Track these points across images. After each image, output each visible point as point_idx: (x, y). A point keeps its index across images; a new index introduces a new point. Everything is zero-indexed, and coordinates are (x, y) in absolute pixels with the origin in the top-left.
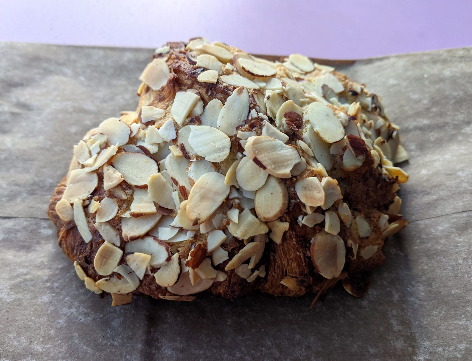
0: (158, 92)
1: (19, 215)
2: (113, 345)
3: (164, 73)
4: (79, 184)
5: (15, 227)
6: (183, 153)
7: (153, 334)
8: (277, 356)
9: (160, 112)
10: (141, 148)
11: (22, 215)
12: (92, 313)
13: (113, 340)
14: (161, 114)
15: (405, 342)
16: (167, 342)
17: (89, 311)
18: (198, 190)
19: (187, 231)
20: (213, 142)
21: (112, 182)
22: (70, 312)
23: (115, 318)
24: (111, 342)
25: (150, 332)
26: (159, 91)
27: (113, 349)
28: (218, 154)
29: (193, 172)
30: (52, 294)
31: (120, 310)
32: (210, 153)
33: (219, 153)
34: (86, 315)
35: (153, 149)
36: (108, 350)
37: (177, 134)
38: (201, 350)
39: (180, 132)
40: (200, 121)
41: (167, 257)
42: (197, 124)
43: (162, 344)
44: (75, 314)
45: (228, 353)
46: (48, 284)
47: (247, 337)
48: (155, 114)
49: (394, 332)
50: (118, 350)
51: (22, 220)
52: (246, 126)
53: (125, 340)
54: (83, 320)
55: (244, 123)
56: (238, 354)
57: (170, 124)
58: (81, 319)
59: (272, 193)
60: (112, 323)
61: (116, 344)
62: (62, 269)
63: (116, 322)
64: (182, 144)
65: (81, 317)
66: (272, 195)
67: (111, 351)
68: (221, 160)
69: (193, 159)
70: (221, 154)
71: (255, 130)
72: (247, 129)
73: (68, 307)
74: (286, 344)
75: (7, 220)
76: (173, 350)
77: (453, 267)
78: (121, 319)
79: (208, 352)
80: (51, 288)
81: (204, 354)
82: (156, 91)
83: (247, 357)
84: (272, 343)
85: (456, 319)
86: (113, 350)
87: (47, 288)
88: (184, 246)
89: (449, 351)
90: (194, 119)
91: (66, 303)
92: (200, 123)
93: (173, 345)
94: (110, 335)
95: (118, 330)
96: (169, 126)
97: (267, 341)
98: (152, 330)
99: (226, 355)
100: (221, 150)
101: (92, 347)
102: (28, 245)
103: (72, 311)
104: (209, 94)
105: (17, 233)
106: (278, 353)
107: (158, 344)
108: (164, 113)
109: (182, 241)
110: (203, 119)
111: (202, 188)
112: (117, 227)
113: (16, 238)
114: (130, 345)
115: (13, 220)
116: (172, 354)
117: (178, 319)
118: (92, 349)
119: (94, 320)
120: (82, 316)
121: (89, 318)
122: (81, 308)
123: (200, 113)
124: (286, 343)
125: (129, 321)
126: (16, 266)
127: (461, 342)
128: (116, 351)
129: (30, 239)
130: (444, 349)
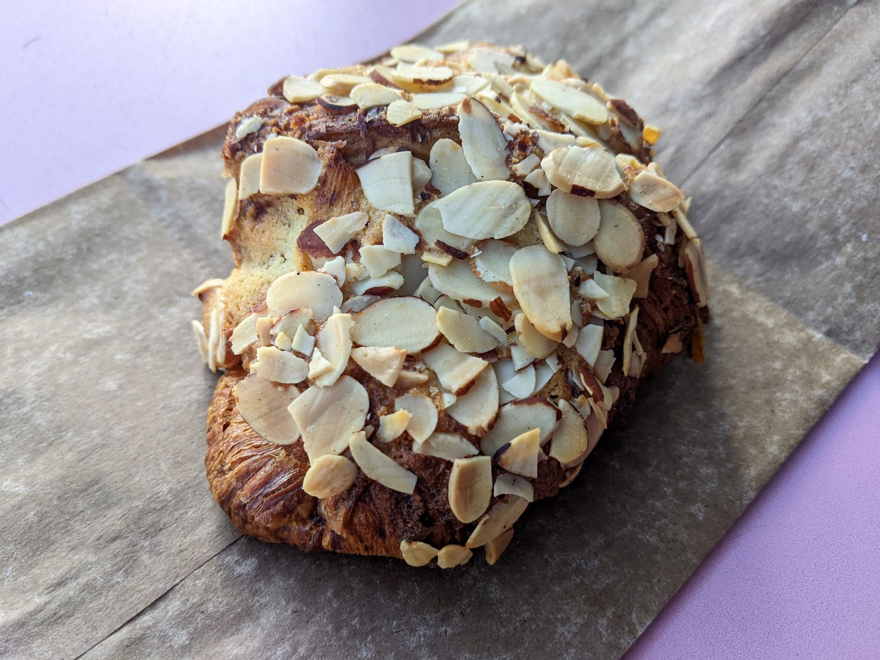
0: (316, 193)
1: (174, 580)
2: (525, 621)
3: (304, 155)
4: (327, 413)
5: (189, 604)
6: (450, 254)
7: (552, 560)
8: (706, 455)
9: (356, 218)
10: (372, 292)
11: (177, 576)
12: (450, 609)
13: (517, 615)
14: (360, 219)
15: (791, 331)
16: (578, 554)
17: (442, 611)
18: (528, 288)
19: (545, 359)
20: (492, 205)
21: (390, 368)
22: (420, 637)
23: (485, 588)
24: (518, 619)
25: (547, 560)
26: (316, 189)
27: (531, 626)
28: (513, 217)
29: (489, 272)
30: (366, 639)
31: (480, 572)
32: (498, 225)
33: (515, 214)
34: (446, 619)
35: (395, 281)
36: (527, 632)
37: (416, 232)
38: (626, 525)
39: (417, 225)
40: (436, 190)
41: (555, 414)
42: (436, 197)
43: (576, 562)
44: (431, 633)
45: (656, 499)
46: (345, 632)
47: (655, 462)
48: (350, 227)
49: (773, 329)
50: (538, 620)
51: (189, 582)
52: (516, 152)
53: (532, 600)
54: (449, 631)
55: (508, 152)
56: (669, 491)
57: (393, 224)
58: (446, 631)
59: (616, 226)
60: (490, 597)
61: (527, 615)
62: (336, 594)
63: (493, 590)
64: (438, 241)
65: (444, 628)
66: (617, 228)
67: (531, 631)
68: (522, 223)
69: (474, 253)
70: (518, 213)
71: (531, 152)
72: (520, 157)
73: (410, 633)
74: (698, 433)
75: (162, 605)
76: (597, 557)
77: (762, 212)
78: (495, 580)
79: (636, 520)
80: (354, 634)
81: (635, 526)
82: (310, 193)
83: (680, 484)
84: (684, 445)
85: (816, 266)
86: (533, 627)
87: (349, 638)
88: (557, 385)
89: (840, 304)
90: (427, 192)
91: (399, 631)
92: (438, 193)
93: (590, 550)
94: (506, 612)
95: (507, 598)
96: (395, 228)
97: (678, 447)
98: (546, 556)
99: (658, 504)
100: (512, 208)
101: (504, 650)
102: (242, 610)
103: (421, 633)
104: (420, 140)
105: (203, 608)
106: (702, 450)
107: (571, 566)
108: (365, 216)
109: (550, 380)
110: (437, 184)
111: (529, 282)
112: (451, 429)
113: (209, 616)
114: (544, 600)
115: (171, 595)
116: (601, 561)
117: (558, 515)
118: (506, 652)
119: (463, 615)
120: (442, 627)
121: (454, 619)
122: (428, 617)
123: (430, 177)
124: (698, 431)
125: (508, 574)
126: (261, 655)
127: (842, 285)
128: (537, 626)
129: (236, 599)
130: (833, 307)
